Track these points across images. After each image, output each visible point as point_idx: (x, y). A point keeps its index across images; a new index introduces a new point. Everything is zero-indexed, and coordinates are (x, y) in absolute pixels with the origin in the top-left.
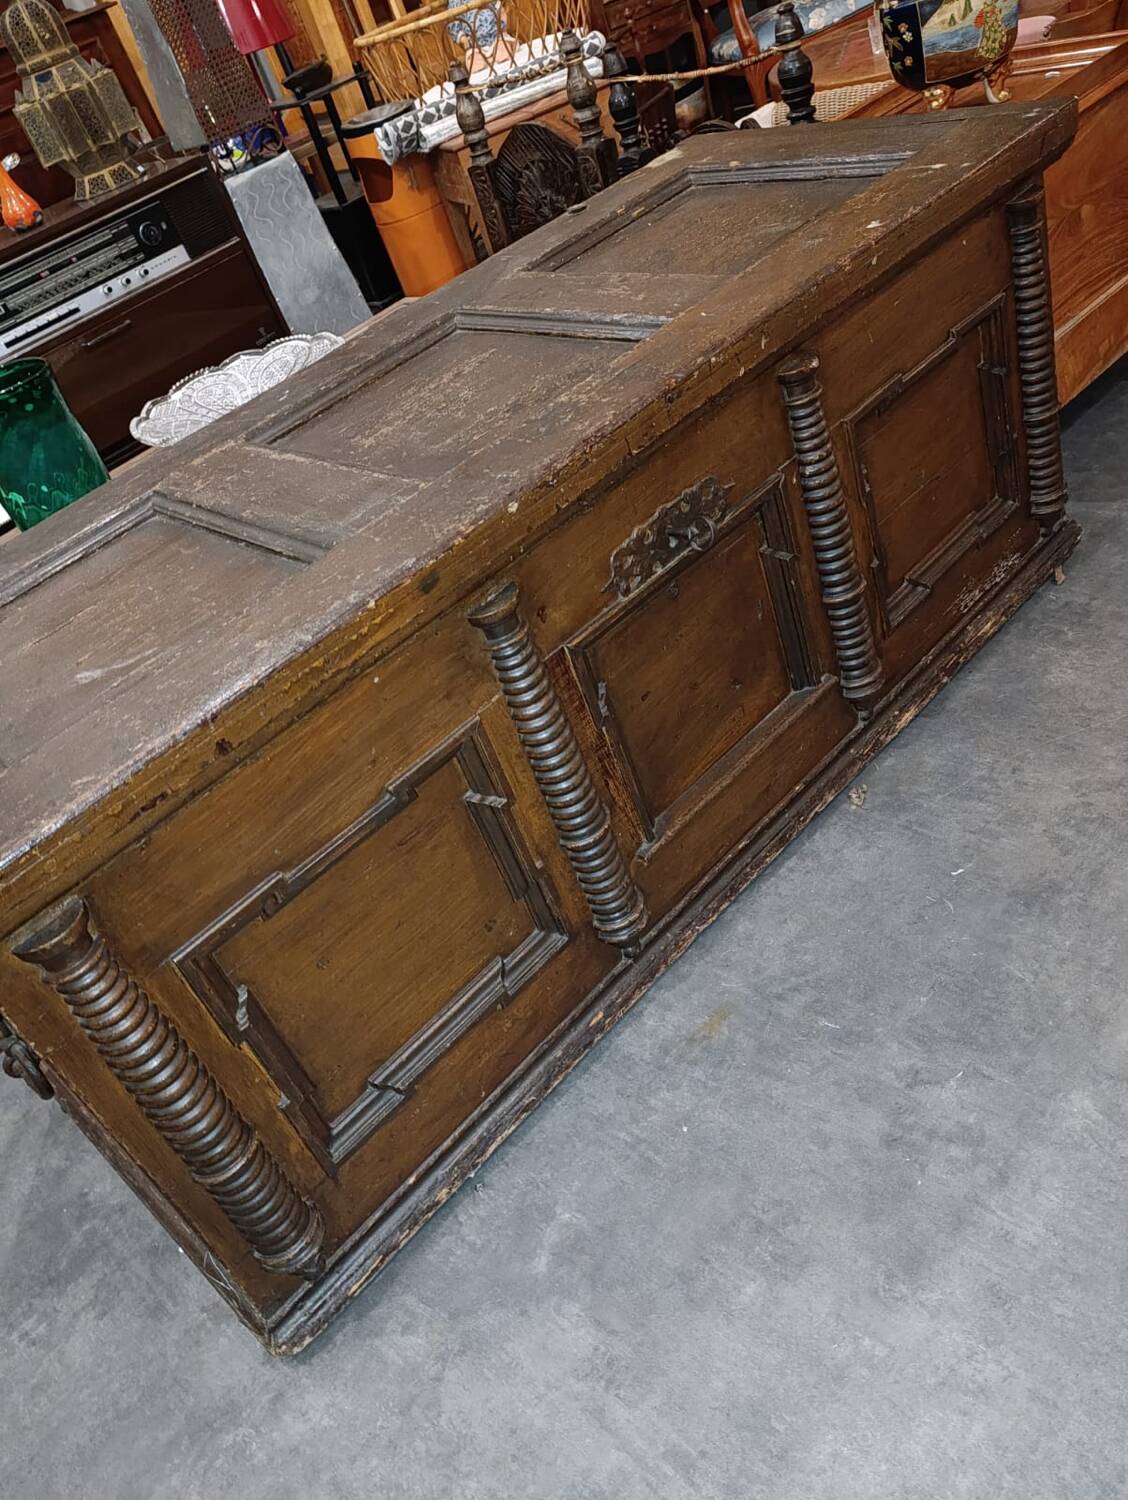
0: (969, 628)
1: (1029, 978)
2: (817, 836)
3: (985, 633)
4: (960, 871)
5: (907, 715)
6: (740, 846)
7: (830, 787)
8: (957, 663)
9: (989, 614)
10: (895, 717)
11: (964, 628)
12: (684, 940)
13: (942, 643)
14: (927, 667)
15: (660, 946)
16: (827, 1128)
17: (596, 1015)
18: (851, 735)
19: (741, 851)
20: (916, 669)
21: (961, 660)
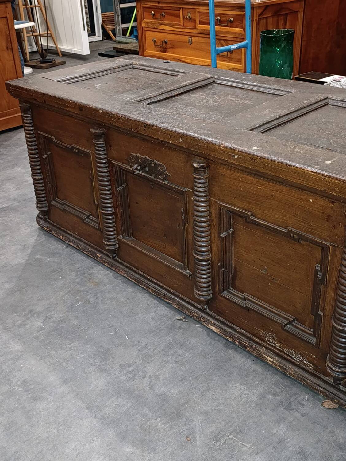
0: (264, 348)
1: (69, 346)
2: (166, 308)
3: (267, 359)
4: (127, 339)
5: (214, 328)
6: (148, 277)
7: (179, 304)
8: (246, 347)
9: (276, 358)
10: (211, 322)
11: (263, 346)
12: (122, 272)
13: (249, 335)
14: (235, 330)
15: (118, 265)
16: (43, 301)
17: (100, 255)
18: (196, 304)
19: (147, 278)
20: (232, 325)
21: (248, 349)
